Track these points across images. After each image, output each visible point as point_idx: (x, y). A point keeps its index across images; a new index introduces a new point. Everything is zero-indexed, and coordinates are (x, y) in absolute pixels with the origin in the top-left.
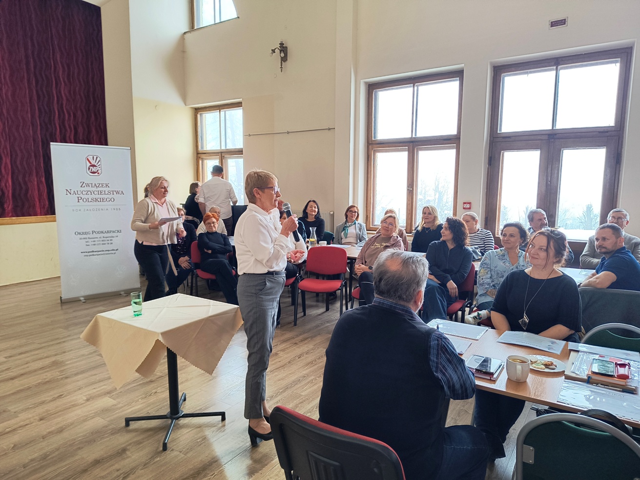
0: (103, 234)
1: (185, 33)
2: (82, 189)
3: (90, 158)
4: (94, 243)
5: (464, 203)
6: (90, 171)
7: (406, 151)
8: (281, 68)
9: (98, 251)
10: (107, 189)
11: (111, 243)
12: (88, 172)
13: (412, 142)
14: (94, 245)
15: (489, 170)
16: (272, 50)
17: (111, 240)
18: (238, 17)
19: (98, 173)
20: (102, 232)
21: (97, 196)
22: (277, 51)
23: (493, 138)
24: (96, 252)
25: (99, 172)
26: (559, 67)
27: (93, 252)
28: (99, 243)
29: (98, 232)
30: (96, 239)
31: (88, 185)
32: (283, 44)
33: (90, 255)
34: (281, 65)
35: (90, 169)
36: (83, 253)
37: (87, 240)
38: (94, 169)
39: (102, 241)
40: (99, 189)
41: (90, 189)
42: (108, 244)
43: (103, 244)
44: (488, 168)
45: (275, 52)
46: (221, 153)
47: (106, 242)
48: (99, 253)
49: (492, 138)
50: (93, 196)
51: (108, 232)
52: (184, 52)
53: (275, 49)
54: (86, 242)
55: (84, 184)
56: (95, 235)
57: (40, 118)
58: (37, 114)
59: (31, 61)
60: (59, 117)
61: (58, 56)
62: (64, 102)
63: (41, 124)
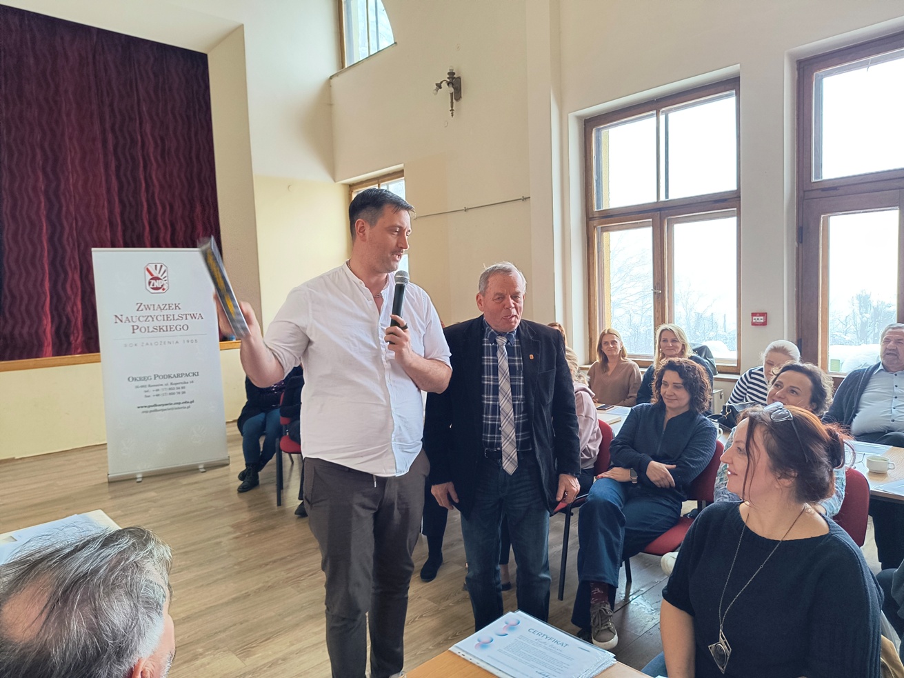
0: (170, 379)
1: (331, 78)
2: (139, 313)
3: (152, 268)
4: (158, 393)
5: (754, 314)
6: (151, 286)
7: (649, 226)
8: (452, 110)
9: (163, 405)
10: (177, 312)
11: (184, 393)
12: (148, 288)
13: (660, 209)
14: (158, 395)
15: (800, 252)
16: (437, 84)
17: (183, 388)
18: (395, 43)
19: (164, 290)
20: (169, 376)
21: (162, 323)
22: (444, 85)
23: (804, 192)
24: (160, 405)
25: (165, 287)
27: (156, 405)
28: (165, 392)
29: (163, 377)
30: (160, 388)
31: (148, 308)
32: (454, 74)
33: (151, 411)
34: (452, 107)
35: (152, 284)
36: (141, 409)
37: (146, 389)
38: (157, 284)
39: (170, 389)
40: (165, 312)
41: (151, 312)
42: (179, 393)
43: (170, 394)
44: (798, 249)
45: (441, 88)
47: (175, 391)
48: (165, 407)
49: (801, 193)
50: (156, 323)
51: (178, 376)
52: (331, 105)
53: (442, 82)
54: (146, 392)
55: (142, 307)
56: (158, 381)
57: (122, 214)
58: (117, 210)
59: (110, 136)
60: (149, 212)
61: (148, 128)
62: (157, 190)
63: (123, 222)
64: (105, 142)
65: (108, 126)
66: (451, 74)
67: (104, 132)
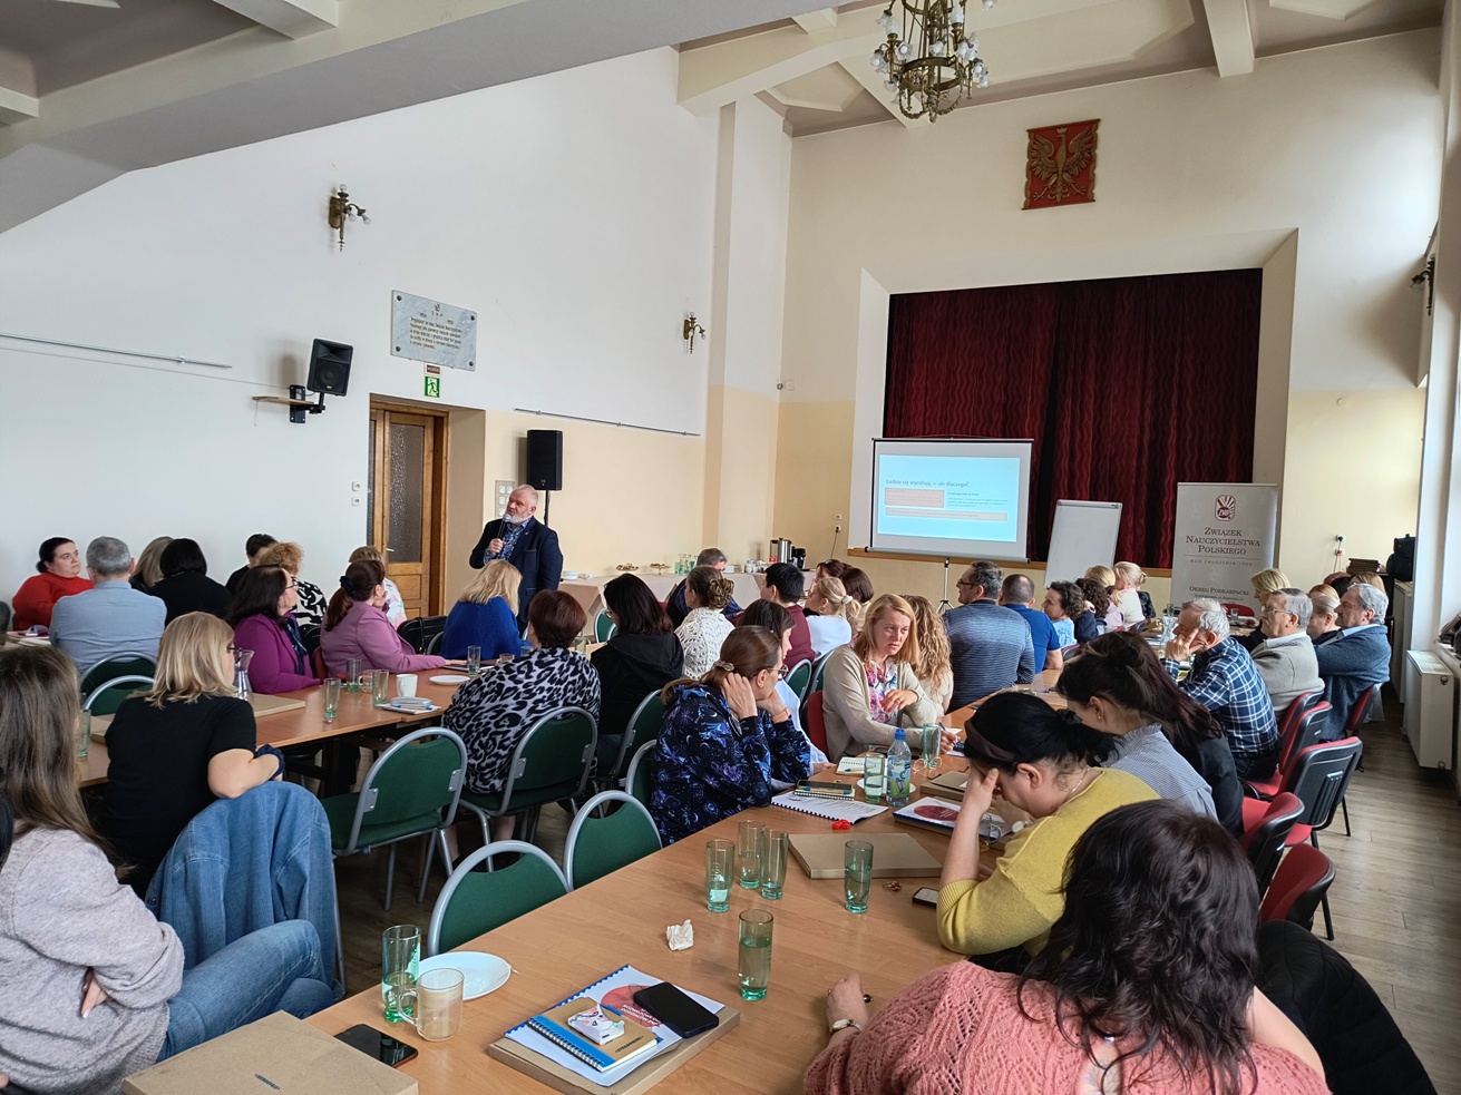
0: (1224, 593)
2: (1207, 536)
3: (1222, 500)
6: (1219, 515)
10: (1237, 538)
12: (1217, 515)
19: (1230, 518)
21: (1224, 546)
31: (1214, 532)
35: (1220, 513)
38: (1224, 513)
40: (1227, 537)
41: (1216, 536)
50: (1219, 545)
55: (1210, 531)
58: (1146, 438)
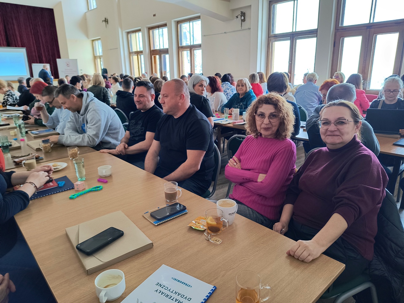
1: (86, 12)
7: (136, 55)
8: (106, 27)
16: (102, 21)
18: (97, 8)
26: (159, 28)
38: (68, 65)
46: (100, 57)
49: (150, 51)
52: (86, 19)
57: (37, 49)
58: (36, 48)
59: (32, 31)
60: (43, 48)
61: (41, 28)
62: (44, 43)
63: (37, 51)
64: (31, 32)
65: (31, 28)
66: (105, 19)
67: (31, 30)
